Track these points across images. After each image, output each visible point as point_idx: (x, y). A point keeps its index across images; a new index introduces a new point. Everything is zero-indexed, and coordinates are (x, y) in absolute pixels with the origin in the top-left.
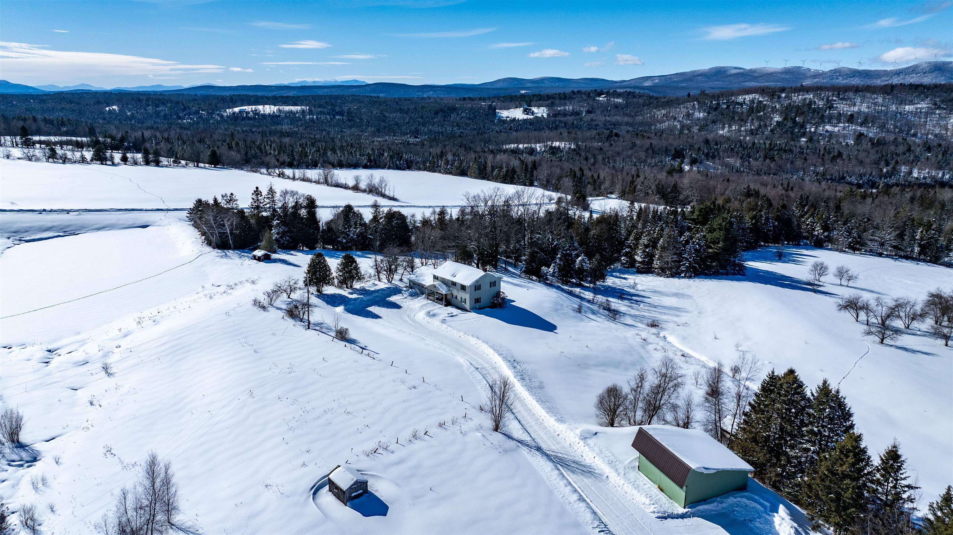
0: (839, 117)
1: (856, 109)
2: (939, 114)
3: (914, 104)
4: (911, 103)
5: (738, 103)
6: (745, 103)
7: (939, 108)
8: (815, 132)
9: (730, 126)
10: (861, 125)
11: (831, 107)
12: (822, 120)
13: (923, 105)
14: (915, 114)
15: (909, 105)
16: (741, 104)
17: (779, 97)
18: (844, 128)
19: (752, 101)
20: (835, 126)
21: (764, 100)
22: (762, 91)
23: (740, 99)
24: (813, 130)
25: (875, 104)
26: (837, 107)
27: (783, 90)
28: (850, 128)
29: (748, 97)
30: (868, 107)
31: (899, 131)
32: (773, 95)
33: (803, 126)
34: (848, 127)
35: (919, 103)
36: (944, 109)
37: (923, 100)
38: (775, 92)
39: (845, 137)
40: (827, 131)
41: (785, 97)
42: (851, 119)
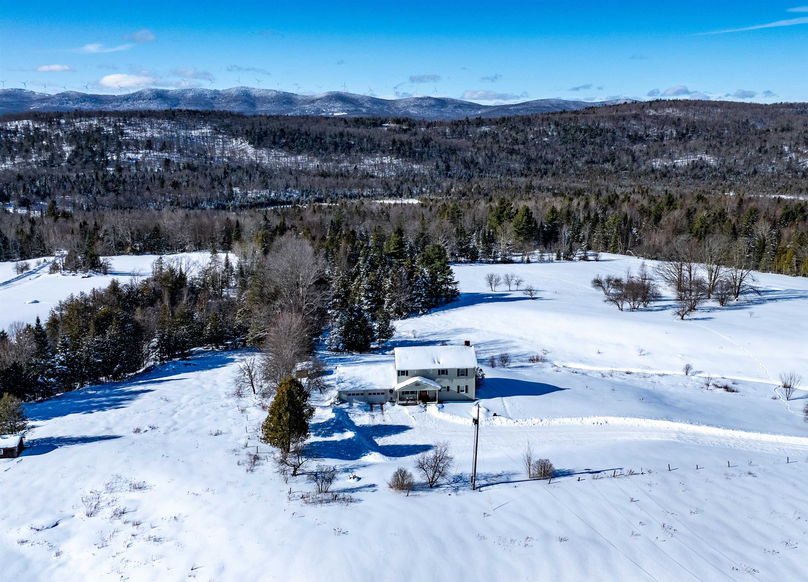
0: (137, 144)
1: (148, 134)
2: (222, 139)
3: (198, 129)
4: (195, 128)
5: (9, 131)
6: (18, 131)
7: (219, 133)
8: (118, 160)
9: (13, 159)
10: (161, 150)
11: (122, 134)
12: (119, 147)
13: (207, 130)
14: (204, 138)
15: (194, 130)
16: (15, 132)
17: (59, 123)
18: (146, 155)
19: (26, 128)
20: (138, 153)
21: (43, 127)
22: (36, 116)
23: (11, 125)
24: (115, 158)
25: (165, 129)
26: (128, 133)
27: (60, 115)
28: (152, 154)
29: (20, 124)
30: (159, 133)
31: (198, 155)
32: (50, 122)
33: (102, 155)
34: (150, 153)
35: (201, 129)
36: (224, 134)
37: (204, 125)
38: (52, 118)
39: (150, 163)
40: (129, 159)
41: (66, 123)
42: (149, 144)
